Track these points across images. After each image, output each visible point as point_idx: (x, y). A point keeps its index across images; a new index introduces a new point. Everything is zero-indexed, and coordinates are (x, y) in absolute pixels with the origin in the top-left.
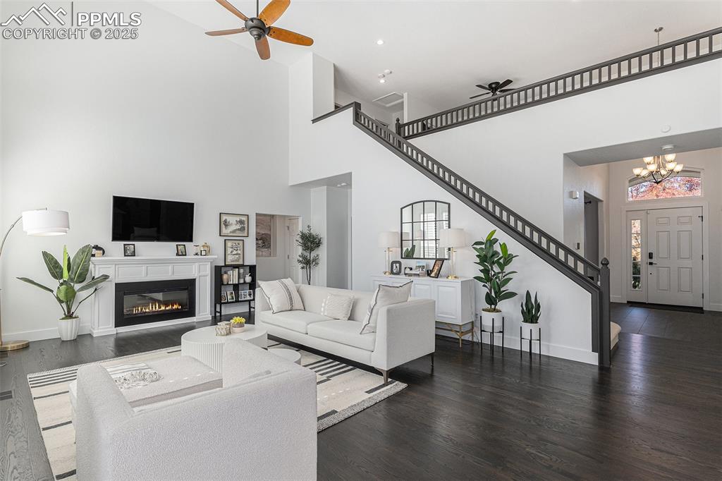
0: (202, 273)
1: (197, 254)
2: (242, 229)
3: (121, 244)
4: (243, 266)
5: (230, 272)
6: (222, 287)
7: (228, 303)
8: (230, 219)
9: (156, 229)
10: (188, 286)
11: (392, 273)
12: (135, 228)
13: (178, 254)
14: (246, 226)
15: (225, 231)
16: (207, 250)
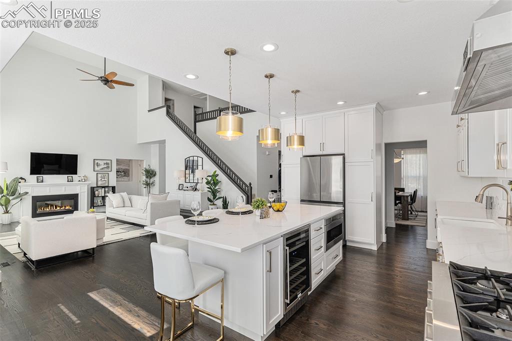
0: (83, 191)
1: (79, 181)
2: (108, 167)
3: (35, 176)
4: (108, 187)
5: (100, 190)
6: (95, 198)
7: (98, 206)
8: (99, 162)
9: (58, 166)
10: (74, 198)
11: (179, 189)
12: (44, 165)
13: (68, 181)
14: (110, 166)
15: (96, 169)
16: (86, 179)
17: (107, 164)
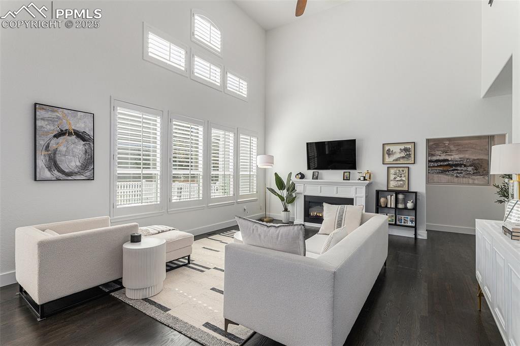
0: (358, 195)
1: (359, 179)
2: (408, 157)
3: (312, 172)
5: (389, 197)
13: (344, 179)
14: (412, 153)
15: (388, 159)
17: (406, 150)
